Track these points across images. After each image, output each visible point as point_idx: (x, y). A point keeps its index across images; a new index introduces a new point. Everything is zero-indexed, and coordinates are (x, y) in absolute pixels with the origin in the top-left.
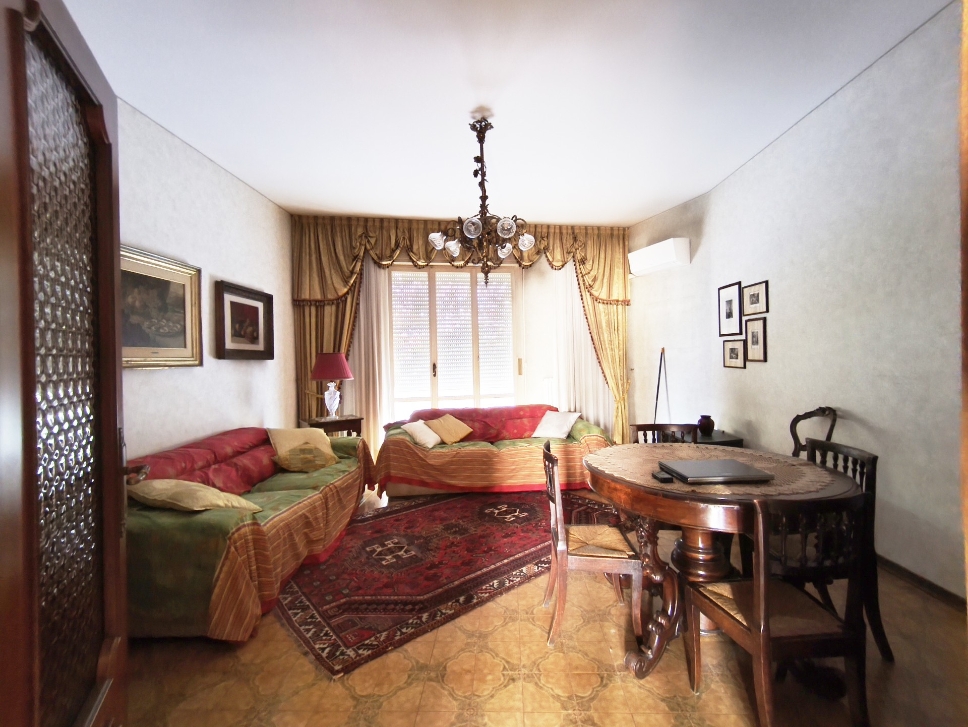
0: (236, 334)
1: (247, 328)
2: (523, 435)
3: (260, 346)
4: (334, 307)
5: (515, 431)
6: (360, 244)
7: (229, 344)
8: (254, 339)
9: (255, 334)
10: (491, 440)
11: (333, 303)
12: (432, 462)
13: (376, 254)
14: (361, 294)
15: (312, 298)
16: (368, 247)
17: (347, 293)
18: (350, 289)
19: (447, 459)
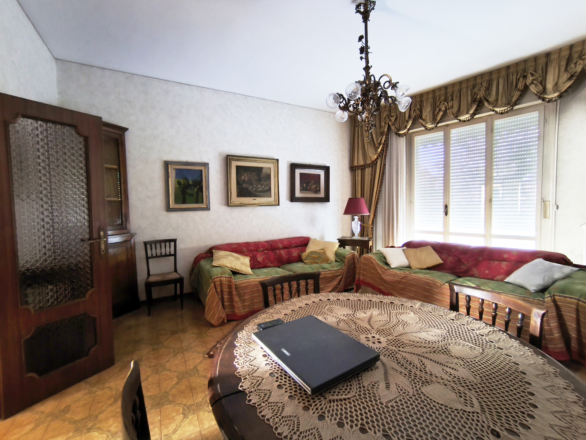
0: (303, 189)
1: (312, 186)
2: (495, 277)
3: (322, 195)
4: (370, 168)
5: (487, 272)
6: (385, 123)
7: (298, 194)
8: (318, 191)
9: (318, 189)
10: (459, 275)
11: (369, 167)
12: (386, 278)
13: (396, 128)
14: (387, 157)
15: (359, 165)
16: (390, 124)
17: (377, 158)
18: (379, 156)
19: (397, 279)
